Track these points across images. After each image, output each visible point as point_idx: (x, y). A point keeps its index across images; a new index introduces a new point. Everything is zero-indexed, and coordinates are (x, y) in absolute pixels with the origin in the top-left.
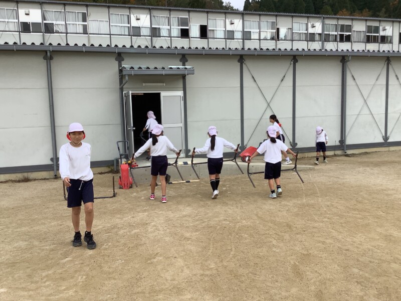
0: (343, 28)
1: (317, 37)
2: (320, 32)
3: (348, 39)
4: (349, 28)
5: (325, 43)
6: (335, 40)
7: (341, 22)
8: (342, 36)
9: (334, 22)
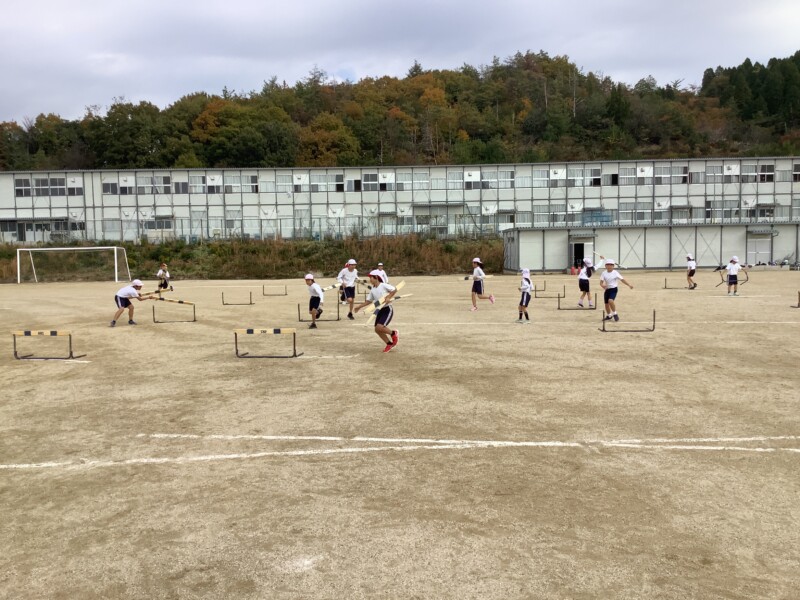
0: (764, 168)
1: (734, 179)
2: (738, 173)
3: (770, 179)
4: (771, 168)
5: (743, 185)
6: (755, 181)
7: (762, 163)
8: (762, 176)
9: (754, 163)
